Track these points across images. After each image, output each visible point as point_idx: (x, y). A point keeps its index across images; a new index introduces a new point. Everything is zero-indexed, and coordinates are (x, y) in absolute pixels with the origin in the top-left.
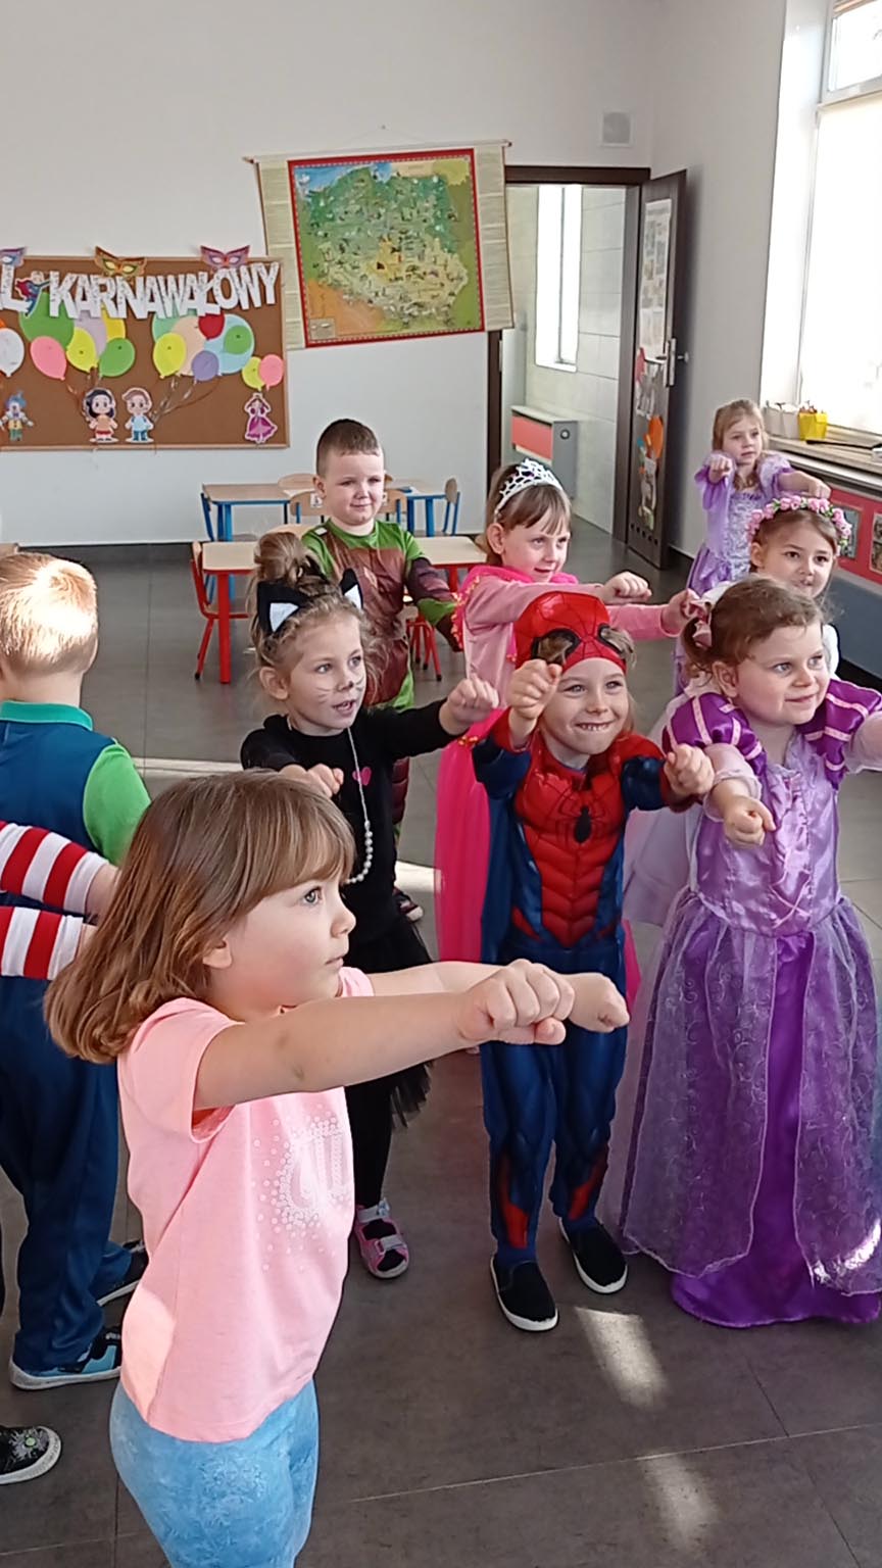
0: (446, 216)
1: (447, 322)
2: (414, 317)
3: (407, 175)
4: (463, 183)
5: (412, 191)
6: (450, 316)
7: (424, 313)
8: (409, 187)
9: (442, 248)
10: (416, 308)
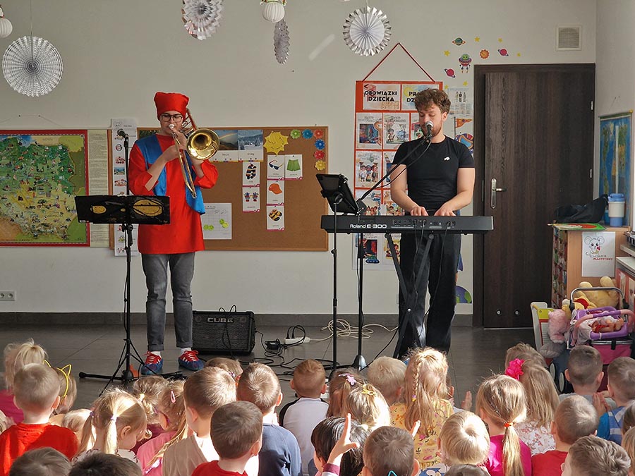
0: (67, 171)
1: (64, 237)
2: (42, 232)
3: (42, 144)
4: (79, 151)
5: (44, 154)
6: (66, 234)
7: (48, 230)
8: (43, 151)
9: (63, 191)
10: (43, 226)
